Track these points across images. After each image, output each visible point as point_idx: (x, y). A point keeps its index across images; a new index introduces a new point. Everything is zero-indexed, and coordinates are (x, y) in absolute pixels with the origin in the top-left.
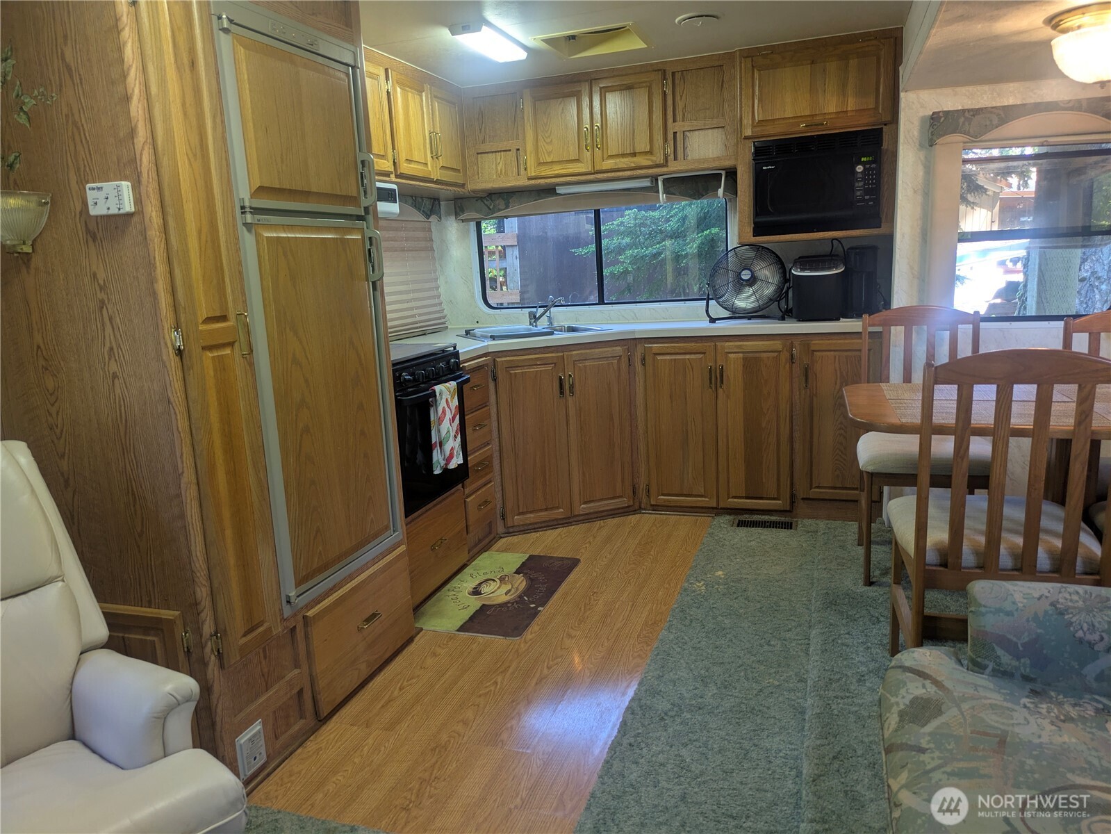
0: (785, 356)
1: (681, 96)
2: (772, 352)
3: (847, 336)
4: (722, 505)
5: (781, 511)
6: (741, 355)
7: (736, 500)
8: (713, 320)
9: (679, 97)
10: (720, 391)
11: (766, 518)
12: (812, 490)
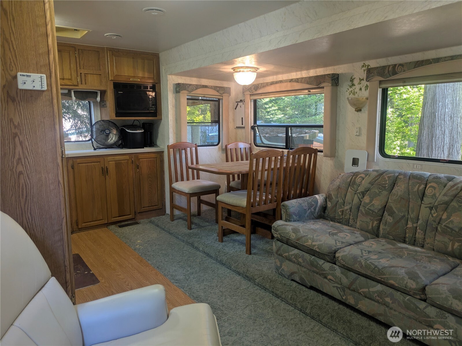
0: (130, 162)
1: (82, 59)
2: (126, 160)
3: (149, 153)
4: (110, 222)
5: (132, 219)
6: (114, 162)
7: (115, 218)
8: (95, 149)
9: (81, 60)
10: (107, 176)
11: (126, 223)
12: (142, 209)
